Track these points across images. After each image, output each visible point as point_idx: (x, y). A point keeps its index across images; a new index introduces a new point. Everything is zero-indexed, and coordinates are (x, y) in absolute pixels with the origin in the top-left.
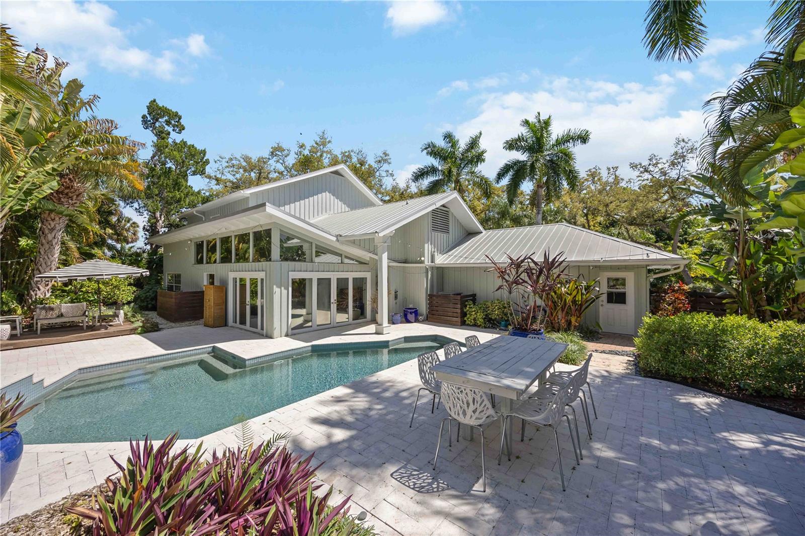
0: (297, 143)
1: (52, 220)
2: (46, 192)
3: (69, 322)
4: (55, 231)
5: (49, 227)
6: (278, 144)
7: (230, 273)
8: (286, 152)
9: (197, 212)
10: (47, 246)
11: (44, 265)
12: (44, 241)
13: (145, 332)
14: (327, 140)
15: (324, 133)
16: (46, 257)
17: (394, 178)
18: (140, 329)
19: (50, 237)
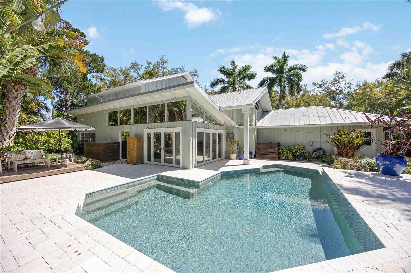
0: (146, 61)
1: (15, 91)
2: (28, 65)
3: (30, 163)
4: (18, 99)
5: (13, 96)
6: (135, 62)
7: (145, 130)
8: (140, 66)
9: (98, 96)
10: (11, 110)
11: (9, 123)
12: (9, 106)
13: (94, 168)
14: (165, 61)
15: (163, 57)
16: (10, 117)
17: (199, 84)
18: (90, 166)
19: (14, 103)
